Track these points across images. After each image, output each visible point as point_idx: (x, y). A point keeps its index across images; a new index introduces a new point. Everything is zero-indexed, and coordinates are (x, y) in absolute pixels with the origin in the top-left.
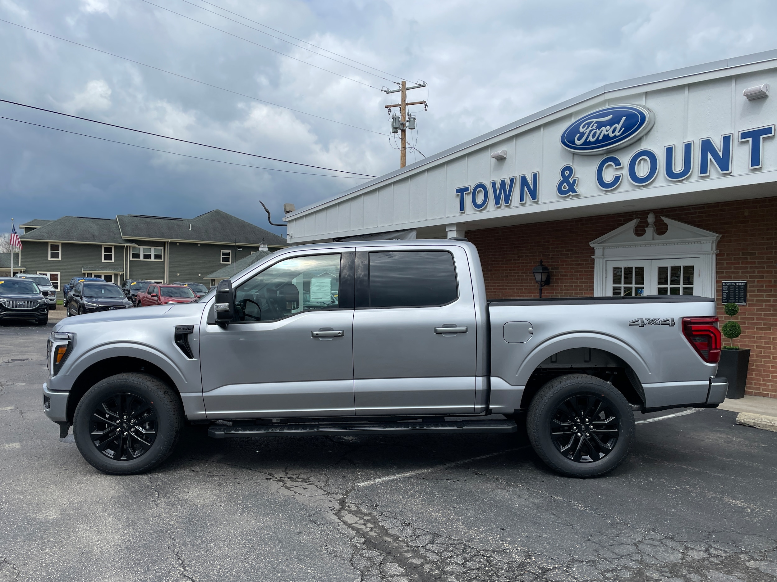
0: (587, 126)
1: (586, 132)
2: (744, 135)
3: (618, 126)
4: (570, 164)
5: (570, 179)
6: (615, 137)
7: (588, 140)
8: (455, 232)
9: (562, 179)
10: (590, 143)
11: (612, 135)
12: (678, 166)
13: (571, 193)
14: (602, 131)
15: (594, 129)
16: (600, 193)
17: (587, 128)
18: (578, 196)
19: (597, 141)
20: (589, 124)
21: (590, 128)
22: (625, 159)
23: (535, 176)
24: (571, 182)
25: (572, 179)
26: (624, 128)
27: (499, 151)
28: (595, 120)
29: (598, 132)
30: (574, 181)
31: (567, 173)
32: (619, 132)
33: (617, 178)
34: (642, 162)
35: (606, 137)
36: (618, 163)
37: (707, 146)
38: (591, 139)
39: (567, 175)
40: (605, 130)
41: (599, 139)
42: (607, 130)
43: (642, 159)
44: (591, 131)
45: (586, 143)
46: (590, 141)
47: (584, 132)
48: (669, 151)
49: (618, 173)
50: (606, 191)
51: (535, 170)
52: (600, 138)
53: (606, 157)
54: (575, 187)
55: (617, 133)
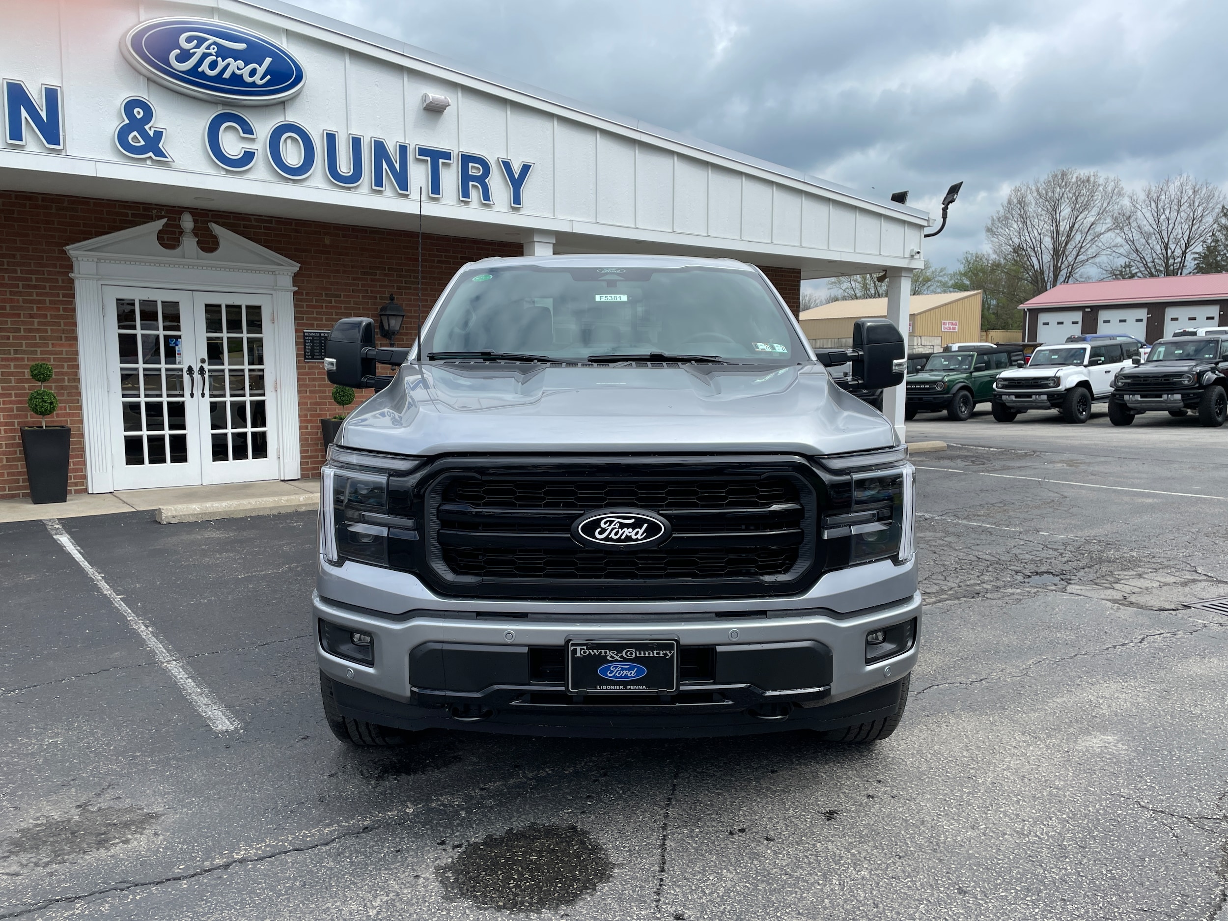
0: (195, 41)
1: (194, 53)
2: (423, 151)
3: (261, 70)
4: (143, 94)
5: (147, 127)
6: (253, 84)
7: (200, 70)
9: (127, 121)
10: (203, 75)
11: (247, 79)
12: (345, 167)
13: (151, 154)
14: (228, 65)
15: (211, 55)
16: (213, 171)
17: (198, 47)
18: (165, 165)
19: (219, 78)
20: (201, 40)
21: (203, 49)
22: (263, 128)
23: (52, 96)
24: (151, 133)
25: (153, 129)
26: (269, 77)
28: (213, 39)
29: (221, 63)
30: (159, 135)
31: (139, 113)
32: (261, 79)
33: (249, 156)
34: (289, 141)
35: (236, 79)
36: (248, 130)
37: (380, 148)
38: (204, 67)
39: (139, 117)
40: (234, 66)
41: (224, 76)
42: (240, 67)
43: (289, 137)
44: (205, 56)
45: (194, 71)
46: (203, 71)
47: (191, 51)
48: (331, 138)
49: (249, 146)
50: (227, 171)
51: (53, 82)
52: (226, 76)
53: (220, 110)
54: (160, 145)
55: (257, 79)
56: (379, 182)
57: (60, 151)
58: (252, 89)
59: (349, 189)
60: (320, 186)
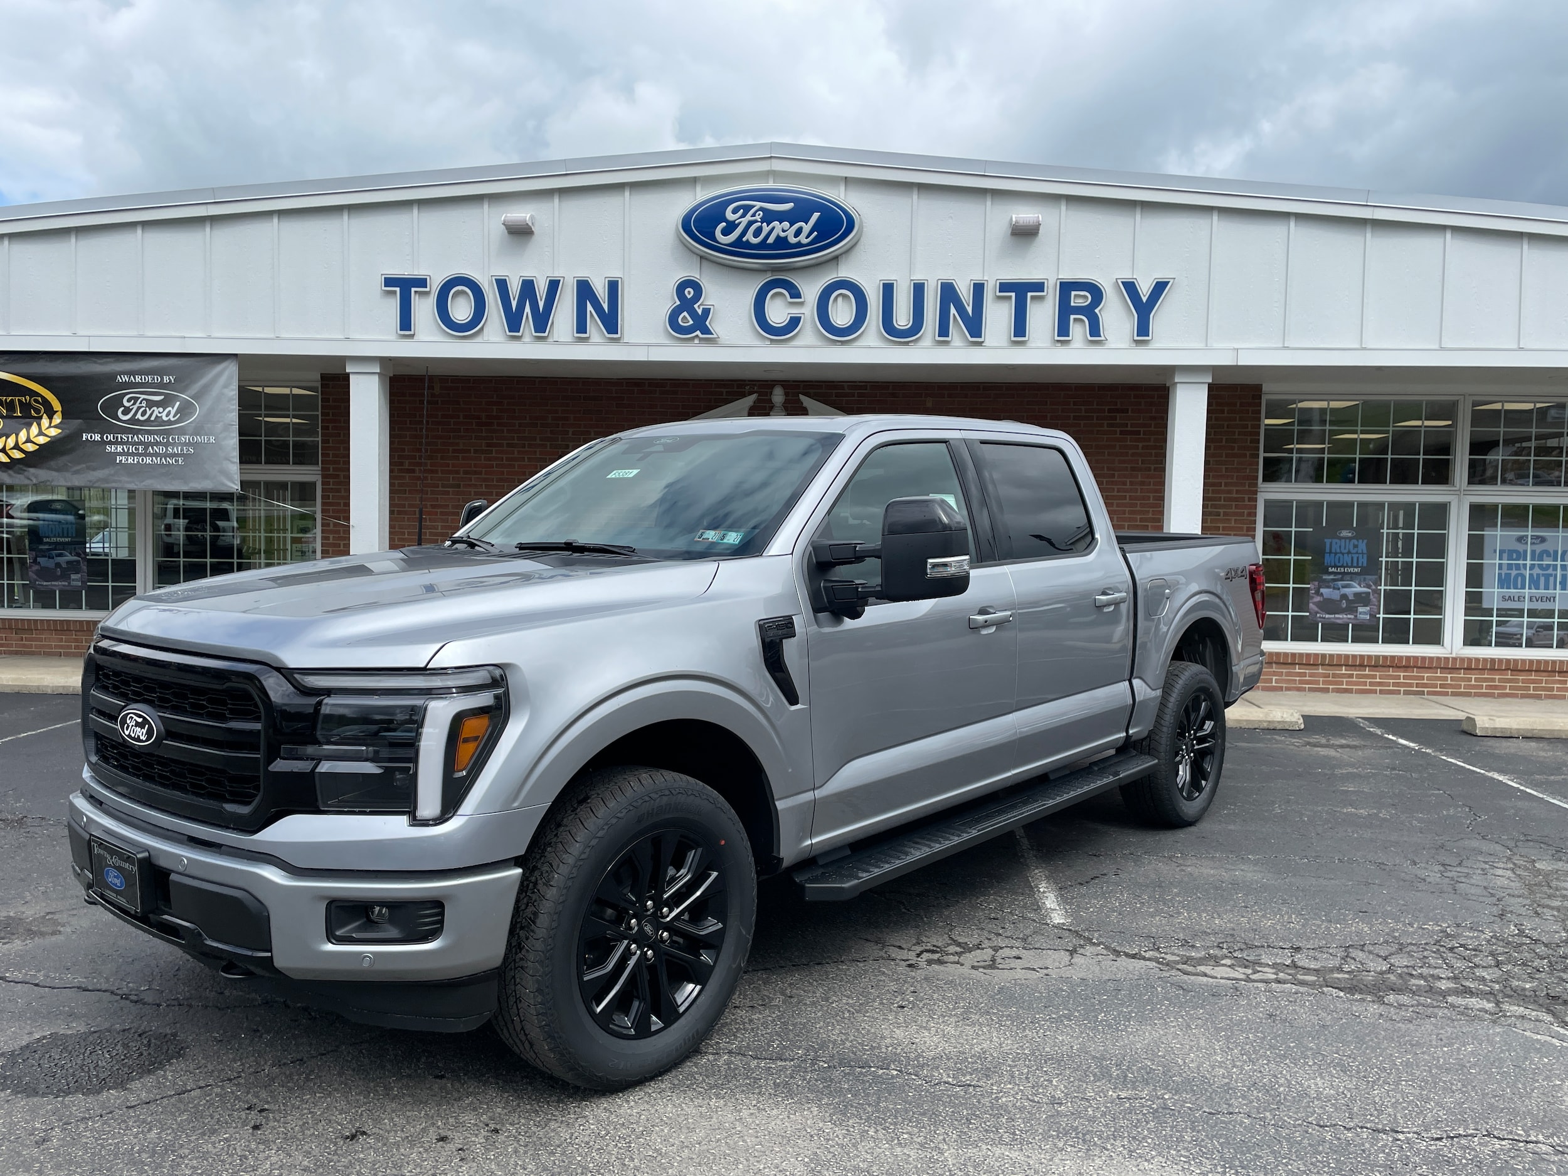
0: (742, 210)
1: (740, 223)
2: (1005, 287)
3: (807, 228)
4: (694, 274)
5: (696, 306)
6: (799, 245)
7: (744, 239)
8: (376, 378)
9: (678, 303)
10: (748, 245)
11: (793, 240)
12: (903, 318)
13: (698, 333)
14: (773, 228)
15: (756, 221)
16: (758, 343)
17: (743, 216)
18: (712, 342)
19: (763, 245)
20: (747, 209)
21: (748, 217)
22: (811, 290)
23: (613, 287)
24: (700, 312)
25: (701, 307)
26: (816, 233)
27: (520, 213)
28: (759, 204)
29: (766, 229)
30: (707, 312)
31: (689, 293)
32: (807, 238)
33: (794, 322)
34: (840, 299)
35: (781, 242)
36: (795, 293)
37: (948, 292)
38: (749, 237)
39: (689, 297)
40: (779, 228)
41: (768, 242)
42: (785, 229)
43: (841, 294)
44: (750, 223)
45: (739, 242)
46: (748, 240)
47: (736, 222)
48: (888, 289)
49: (795, 311)
50: (771, 340)
51: (615, 274)
52: (771, 240)
53: (769, 277)
54: (707, 323)
55: (803, 239)
56: (944, 331)
57: (619, 339)
58: (801, 250)
59: (907, 343)
60: (872, 344)
